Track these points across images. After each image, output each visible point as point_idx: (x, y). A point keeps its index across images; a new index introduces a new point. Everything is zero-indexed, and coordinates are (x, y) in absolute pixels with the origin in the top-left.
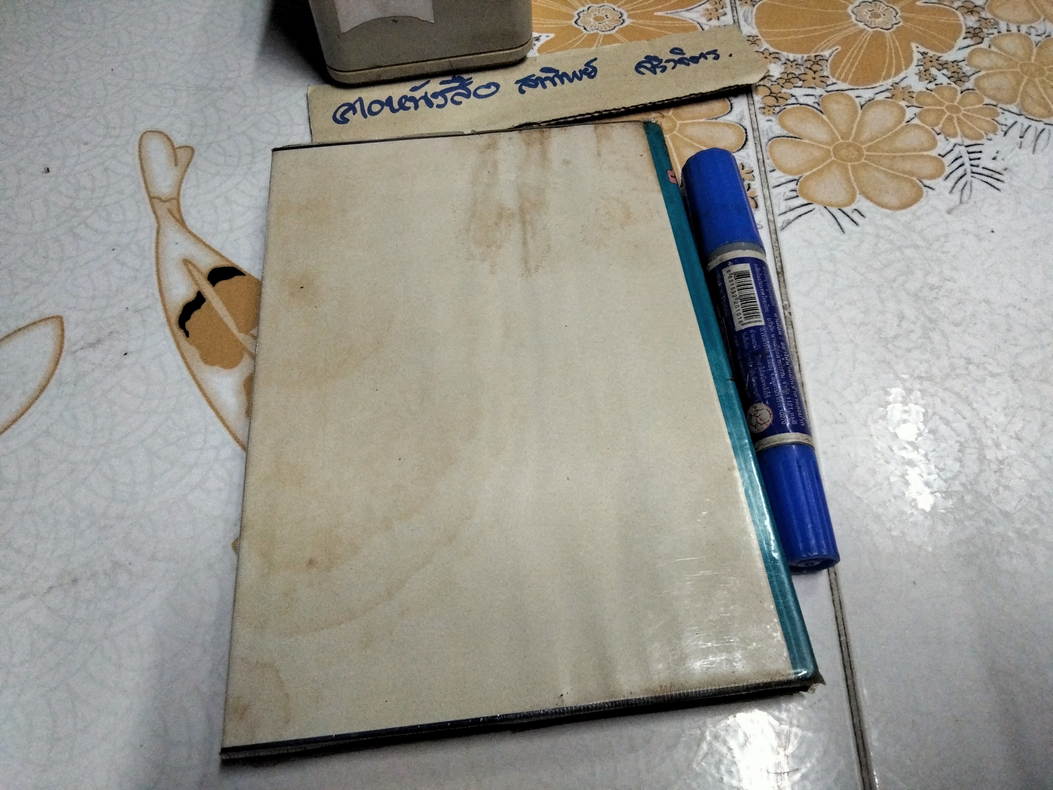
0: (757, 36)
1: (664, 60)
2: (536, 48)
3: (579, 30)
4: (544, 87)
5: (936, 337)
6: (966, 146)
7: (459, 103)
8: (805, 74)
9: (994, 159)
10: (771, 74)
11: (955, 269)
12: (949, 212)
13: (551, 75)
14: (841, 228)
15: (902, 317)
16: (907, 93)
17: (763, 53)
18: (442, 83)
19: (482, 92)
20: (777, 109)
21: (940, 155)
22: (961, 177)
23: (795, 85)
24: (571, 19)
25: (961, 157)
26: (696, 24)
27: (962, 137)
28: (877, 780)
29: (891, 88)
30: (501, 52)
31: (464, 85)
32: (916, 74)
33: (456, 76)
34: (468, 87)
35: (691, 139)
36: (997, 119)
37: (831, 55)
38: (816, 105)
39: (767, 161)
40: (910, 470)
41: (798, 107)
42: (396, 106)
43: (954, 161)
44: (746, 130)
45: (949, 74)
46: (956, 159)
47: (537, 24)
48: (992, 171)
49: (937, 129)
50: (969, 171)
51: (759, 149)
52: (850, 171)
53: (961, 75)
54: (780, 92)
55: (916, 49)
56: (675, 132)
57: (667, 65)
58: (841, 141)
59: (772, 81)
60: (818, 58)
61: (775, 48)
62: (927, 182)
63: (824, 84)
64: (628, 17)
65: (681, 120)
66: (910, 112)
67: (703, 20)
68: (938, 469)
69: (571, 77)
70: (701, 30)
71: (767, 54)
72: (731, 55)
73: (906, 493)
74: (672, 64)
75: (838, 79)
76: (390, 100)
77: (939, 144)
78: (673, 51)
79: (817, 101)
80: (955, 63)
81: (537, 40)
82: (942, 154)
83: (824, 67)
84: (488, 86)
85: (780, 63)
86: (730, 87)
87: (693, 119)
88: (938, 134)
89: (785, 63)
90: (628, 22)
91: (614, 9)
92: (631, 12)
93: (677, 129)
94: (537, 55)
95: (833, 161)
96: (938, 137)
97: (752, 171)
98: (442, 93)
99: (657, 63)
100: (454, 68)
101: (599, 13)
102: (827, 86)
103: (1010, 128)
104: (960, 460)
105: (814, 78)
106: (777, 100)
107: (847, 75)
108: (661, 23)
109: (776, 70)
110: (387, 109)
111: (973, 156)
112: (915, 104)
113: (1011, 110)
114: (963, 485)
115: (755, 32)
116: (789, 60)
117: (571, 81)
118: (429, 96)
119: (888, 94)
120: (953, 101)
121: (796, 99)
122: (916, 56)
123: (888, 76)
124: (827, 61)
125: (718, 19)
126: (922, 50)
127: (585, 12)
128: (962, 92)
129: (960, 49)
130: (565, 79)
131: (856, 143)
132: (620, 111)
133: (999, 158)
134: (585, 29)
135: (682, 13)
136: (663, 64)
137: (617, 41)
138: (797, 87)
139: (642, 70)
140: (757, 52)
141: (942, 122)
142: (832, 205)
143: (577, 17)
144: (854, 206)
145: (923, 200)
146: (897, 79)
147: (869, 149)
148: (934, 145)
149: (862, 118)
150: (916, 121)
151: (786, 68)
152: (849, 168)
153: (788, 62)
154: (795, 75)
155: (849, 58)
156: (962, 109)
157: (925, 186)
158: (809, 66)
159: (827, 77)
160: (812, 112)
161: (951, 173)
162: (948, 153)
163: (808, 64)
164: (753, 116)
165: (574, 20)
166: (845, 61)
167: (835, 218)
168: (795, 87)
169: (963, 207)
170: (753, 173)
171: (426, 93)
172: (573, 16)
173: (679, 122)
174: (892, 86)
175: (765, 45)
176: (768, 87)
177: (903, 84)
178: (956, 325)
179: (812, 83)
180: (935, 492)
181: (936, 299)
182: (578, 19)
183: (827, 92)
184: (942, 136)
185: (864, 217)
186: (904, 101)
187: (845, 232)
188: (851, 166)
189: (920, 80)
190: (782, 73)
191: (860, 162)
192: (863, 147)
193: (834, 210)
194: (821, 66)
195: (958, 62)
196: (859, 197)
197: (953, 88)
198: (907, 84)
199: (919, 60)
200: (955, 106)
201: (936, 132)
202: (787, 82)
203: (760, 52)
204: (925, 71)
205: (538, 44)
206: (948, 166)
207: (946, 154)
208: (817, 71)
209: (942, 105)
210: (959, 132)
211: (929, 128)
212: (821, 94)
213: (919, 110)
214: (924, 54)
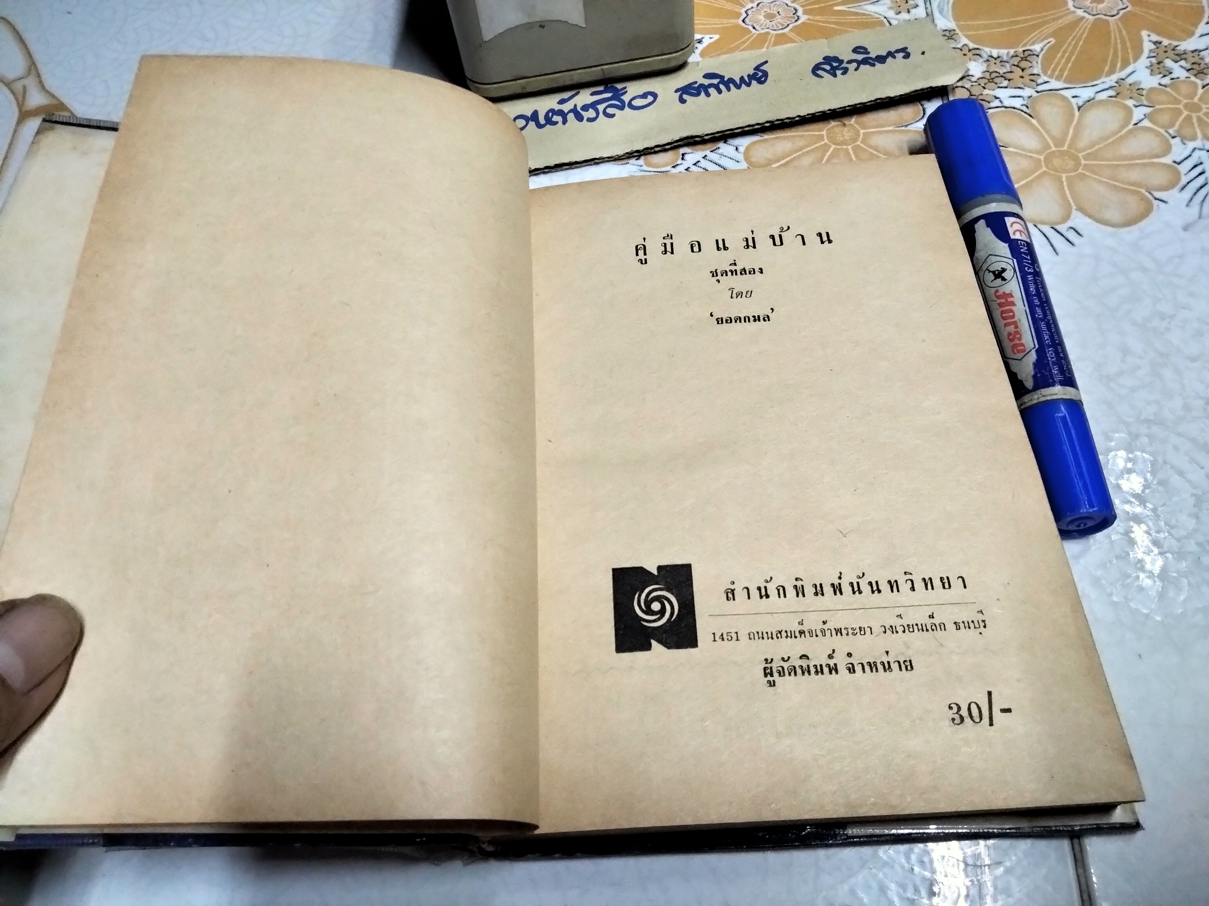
0: (954, 30)
1: (845, 61)
2: (698, 52)
3: (748, 29)
4: (708, 95)
5: (1168, 374)
7: (613, 116)
8: (1011, 72)
10: (971, 73)
11: (1191, 294)
12: (1186, 228)
13: (715, 81)
14: (1055, 250)
15: (1125, 351)
16: (1135, 91)
17: (961, 50)
18: (593, 94)
19: (637, 103)
21: (1175, 162)
22: (1201, 187)
23: (999, 85)
24: (738, 18)
25: (1201, 163)
26: (883, 18)
27: (1202, 140)
28: (1094, 879)
29: (1115, 84)
30: (660, 58)
31: (617, 95)
32: (1147, 67)
33: (609, 86)
34: (622, 97)
35: (876, 150)
37: (1042, 50)
38: (1024, 108)
40: (1135, 528)
41: (1002, 111)
42: (542, 121)
43: (1193, 168)
45: (1188, 66)
46: (1195, 166)
47: (698, 24)
49: (1171, 131)
52: (1065, 184)
53: (1202, 66)
54: (982, 94)
55: (1148, 39)
56: (858, 143)
57: (848, 65)
58: (1054, 149)
59: (972, 82)
60: (1027, 53)
61: (976, 44)
62: (1157, 194)
63: (1035, 83)
64: (803, 14)
65: (865, 129)
66: (1138, 113)
67: (891, 14)
68: (1169, 526)
69: (738, 82)
70: (887, 24)
71: (965, 51)
72: (923, 53)
73: (1131, 553)
74: (855, 65)
75: (1051, 77)
76: (535, 114)
77: (1174, 149)
78: (856, 50)
79: (1025, 103)
80: (1196, 54)
81: (699, 42)
82: (1178, 160)
83: (1034, 63)
84: (644, 96)
85: (981, 60)
86: (922, 90)
87: (877, 127)
88: (1173, 137)
89: (988, 60)
90: (803, 18)
91: (787, 5)
92: (807, 8)
93: (860, 139)
94: (699, 59)
95: (1045, 171)
96: (1173, 141)
98: (593, 105)
99: (837, 64)
100: (607, 76)
101: (770, 9)
102: (1037, 85)
104: (1197, 517)
105: (1022, 77)
107: (1062, 71)
108: (842, 19)
109: (976, 69)
110: (532, 124)
112: (1145, 103)
114: (1199, 544)
115: (951, 24)
116: (992, 57)
117: (738, 87)
118: (579, 109)
119: (1112, 93)
120: (1192, 98)
121: (1001, 101)
122: (1148, 46)
123: (1112, 72)
124: (1038, 56)
125: (909, 12)
126: (1155, 38)
127: (753, 10)
128: (1203, 87)
129: (1201, 36)
130: (731, 85)
131: (1071, 150)
132: (793, 120)
134: (754, 28)
135: (863, 7)
136: (844, 65)
137: (792, 41)
138: (1001, 87)
139: (820, 72)
140: (954, 48)
141: (1177, 124)
142: (1043, 223)
143: (745, 15)
144: (1069, 224)
145: (1153, 216)
146: (1123, 74)
147: (1087, 157)
148: (1167, 150)
149: (1079, 121)
150: (1146, 123)
151: (988, 65)
152: (1064, 179)
153: (990, 59)
154: (999, 73)
155: (1065, 52)
156: (1204, 106)
157: (1156, 199)
158: (1016, 64)
159: (1038, 75)
160: (1020, 115)
161: (1188, 183)
162: (1185, 159)
163: (1016, 61)
165: (742, 18)
166: (1059, 55)
167: (1047, 238)
168: (999, 87)
169: (1202, 223)
171: (575, 106)
172: (741, 14)
173: (862, 131)
174: (1117, 82)
175: (964, 41)
176: (967, 89)
177: (1130, 80)
178: (1193, 360)
179: (1019, 82)
180: (1166, 552)
181: (1168, 329)
182: (746, 17)
183: (1037, 92)
184: (1177, 140)
185: (1081, 235)
186: (1131, 100)
187: (1059, 254)
188: (1067, 177)
189: (1152, 74)
190: (984, 72)
191: (1078, 172)
192: (1080, 155)
193: (1046, 229)
194: (1031, 62)
195: (1201, 51)
196: (1075, 213)
197: (1193, 82)
198: (1135, 80)
199: (1151, 51)
200: (1195, 103)
201: (1170, 135)
202: (989, 82)
203: (958, 48)
204: (1159, 63)
205: (700, 47)
206: (1185, 175)
207: (1183, 161)
208: (1026, 68)
209: (1178, 102)
210: (1199, 135)
211: (1162, 131)
212: (1030, 95)
213: (1149, 110)
214: (1157, 43)
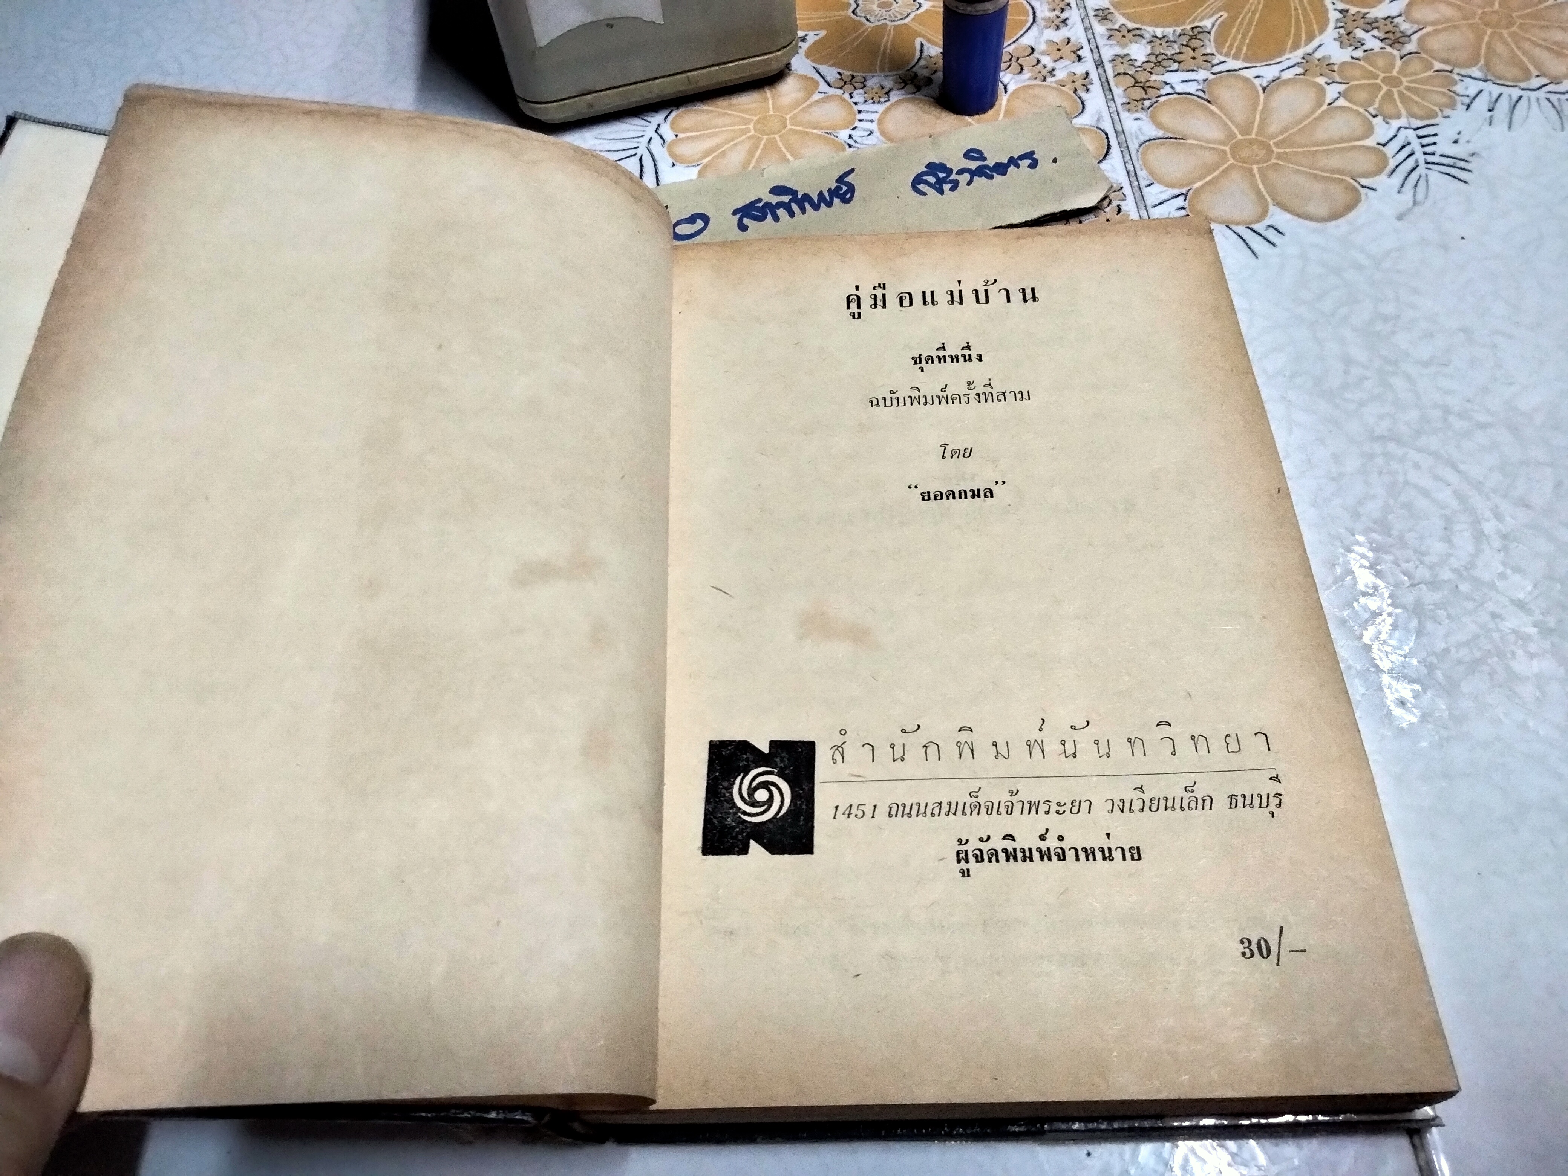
0: (1109, 9)
1: (955, 171)
2: (802, 52)
3: (859, 22)
4: (776, 219)
5: (1398, 383)
6: (1415, 129)
8: (1180, 53)
9: (1456, 142)
10: (1133, 57)
11: (1415, 291)
12: (1400, 218)
13: (786, 199)
14: (1253, 253)
15: (1348, 362)
16: (1324, 66)
17: (1119, 31)
20: (1147, 103)
21: (1379, 144)
22: (1412, 171)
23: (1168, 69)
24: (846, 9)
25: (1409, 144)
27: (1407, 118)
29: (1302, 60)
32: (1335, 39)
36: (1454, 88)
37: (1213, 25)
38: (1201, 94)
39: (1140, 173)
41: (1175, 99)
43: (1400, 150)
44: (1106, 134)
45: (1382, 36)
46: (1403, 147)
47: (801, 19)
48: (1455, 158)
49: (1371, 110)
50: (1422, 162)
51: (1127, 157)
52: (1257, 176)
53: (1398, 35)
54: (1149, 81)
55: (1333, 7)
57: (958, 177)
58: (1240, 137)
59: (1135, 67)
60: (1196, 31)
61: (1135, 23)
62: (1364, 182)
63: (1208, 64)
66: (1332, 92)
68: (1419, 553)
69: (816, 201)
71: (1124, 32)
72: (1055, 161)
74: (967, 176)
75: (1227, 55)
77: (1377, 130)
78: (969, 154)
79: (1200, 87)
80: (1389, 20)
81: (802, 40)
82: (1383, 142)
83: (1207, 42)
84: (692, 220)
85: (1144, 41)
88: (1374, 116)
89: (1152, 41)
90: (926, 6)
95: (1232, 164)
96: (1375, 121)
97: (1122, 188)
99: (944, 175)
100: (694, 86)
102: (1213, 66)
103: (1474, 98)
105: (1194, 58)
106: (1146, 91)
107: (1239, 49)
109: (1139, 52)
111: (1425, 141)
112: (1338, 79)
113: (1473, 75)
114: (1455, 571)
116: (1156, 37)
117: (816, 207)
119: (1299, 70)
120: (1390, 71)
121: (1172, 87)
122: (1334, 15)
123: (1296, 46)
124: (1209, 33)
126: (1341, 6)
128: (1402, 58)
130: (806, 204)
131: (1260, 138)
133: (1462, 141)
134: (868, 20)
136: (954, 177)
138: (1171, 71)
139: (922, 187)
141: (1378, 100)
142: (1237, 224)
143: (855, 5)
144: (1267, 222)
145: (1363, 205)
146: (1309, 49)
147: (1277, 145)
148: (1369, 130)
149: (1266, 103)
150: (1342, 102)
151: (1153, 47)
152: (1255, 171)
153: (1154, 39)
154: (1167, 55)
155: (1240, 26)
156: (1405, 80)
157: (1363, 187)
158: (1185, 43)
159: (1213, 54)
160: (1196, 102)
161: (1397, 167)
162: (1390, 140)
163: (1184, 40)
164: (1115, 116)
165: (852, 9)
166: (1234, 31)
167: (1244, 240)
168: (1168, 71)
169: (1418, 210)
170: (1123, 191)
172: (849, 5)
174: (1303, 58)
175: (1121, 20)
176: (1130, 75)
177: (1318, 55)
178: (1426, 364)
179: (1192, 64)
180: (1419, 584)
181: (1393, 333)
182: (857, 7)
183: (1214, 74)
184: (1379, 119)
185: (1282, 234)
186: (1321, 77)
187: (1259, 257)
188: (1259, 169)
189: (1342, 46)
190: (1149, 55)
191: (1270, 163)
192: (1271, 143)
193: (1241, 230)
194: (1202, 41)
195: (1393, 18)
196: (1273, 210)
197: (1390, 53)
198: (1323, 55)
199: (1337, 21)
200: (1395, 77)
201: (1371, 114)
202: (1156, 66)
203: (1115, 30)
204: (1348, 34)
205: (804, 46)
206: (1393, 157)
207: (1388, 142)
208: (1197, 48)
209: (1376, 77)
210: (1403, 112)
211: (1361, 110)
212: (1205, 78)
213: (1344, 87)
214: (1344, 12)
